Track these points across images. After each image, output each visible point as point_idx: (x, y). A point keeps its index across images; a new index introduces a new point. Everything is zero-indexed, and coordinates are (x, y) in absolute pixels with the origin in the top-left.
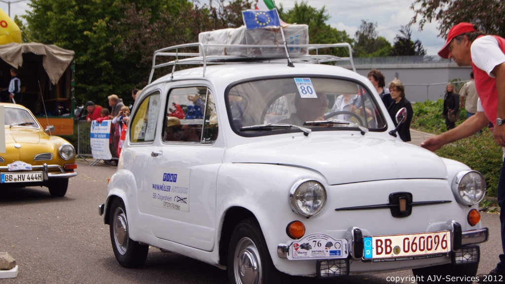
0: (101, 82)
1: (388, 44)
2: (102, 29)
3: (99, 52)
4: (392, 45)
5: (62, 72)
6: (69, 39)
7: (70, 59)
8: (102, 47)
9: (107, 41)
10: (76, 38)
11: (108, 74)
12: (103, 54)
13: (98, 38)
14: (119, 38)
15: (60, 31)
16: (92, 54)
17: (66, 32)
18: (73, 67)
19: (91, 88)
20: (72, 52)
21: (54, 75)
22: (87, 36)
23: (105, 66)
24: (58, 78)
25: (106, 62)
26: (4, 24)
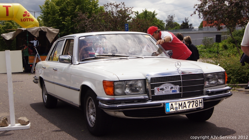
2: (69, 20)
5: (54, 38)
8: (70, 27)
13: (68, 24)
15: (53, 22)
17: (56, 22)
18: (59, 36)
20: (58, 30)
22: (63, 24)
26: (32, 20)
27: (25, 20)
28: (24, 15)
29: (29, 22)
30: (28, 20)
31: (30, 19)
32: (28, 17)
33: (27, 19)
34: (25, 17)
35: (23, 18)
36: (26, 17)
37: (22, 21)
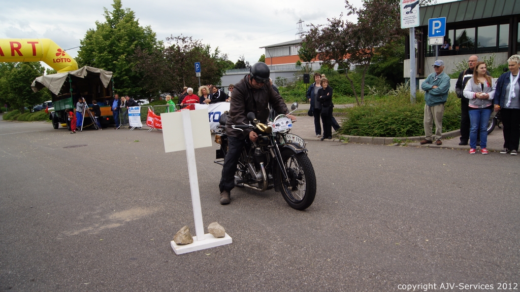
0: (124, 87)
1: (233, 64)
2: (123, 60)
3: (122, 72)
4: (235, 64)
5: (109, 82)
6: (106, 66)
7: (111, 76)
8: (124, 69)
9: (125, 66)
10: (109, 65)
11: (127, 83)
12: (124, 73)
13: (121, 65)
14: (132, 65)
15: (100, 62)
16: (118, 73)
17: (104, 62)
18: (113, 80)
19: (119, 90)
20: (112, 72)
21: (106, 83)
22: (115, 64)
23: (126, 79)
24: (107, 85)
25: (126, 77)
26: (69, 60)
27: (58, 61)
28: (57, 55)
29: (64, 63)
30: (64, 60)
31: (65, 59)
32: (62, 57)
33: (62, 59)
34: (59, 57)
35: (56, 58)
36: (61, 56)
37: (54, 62)
